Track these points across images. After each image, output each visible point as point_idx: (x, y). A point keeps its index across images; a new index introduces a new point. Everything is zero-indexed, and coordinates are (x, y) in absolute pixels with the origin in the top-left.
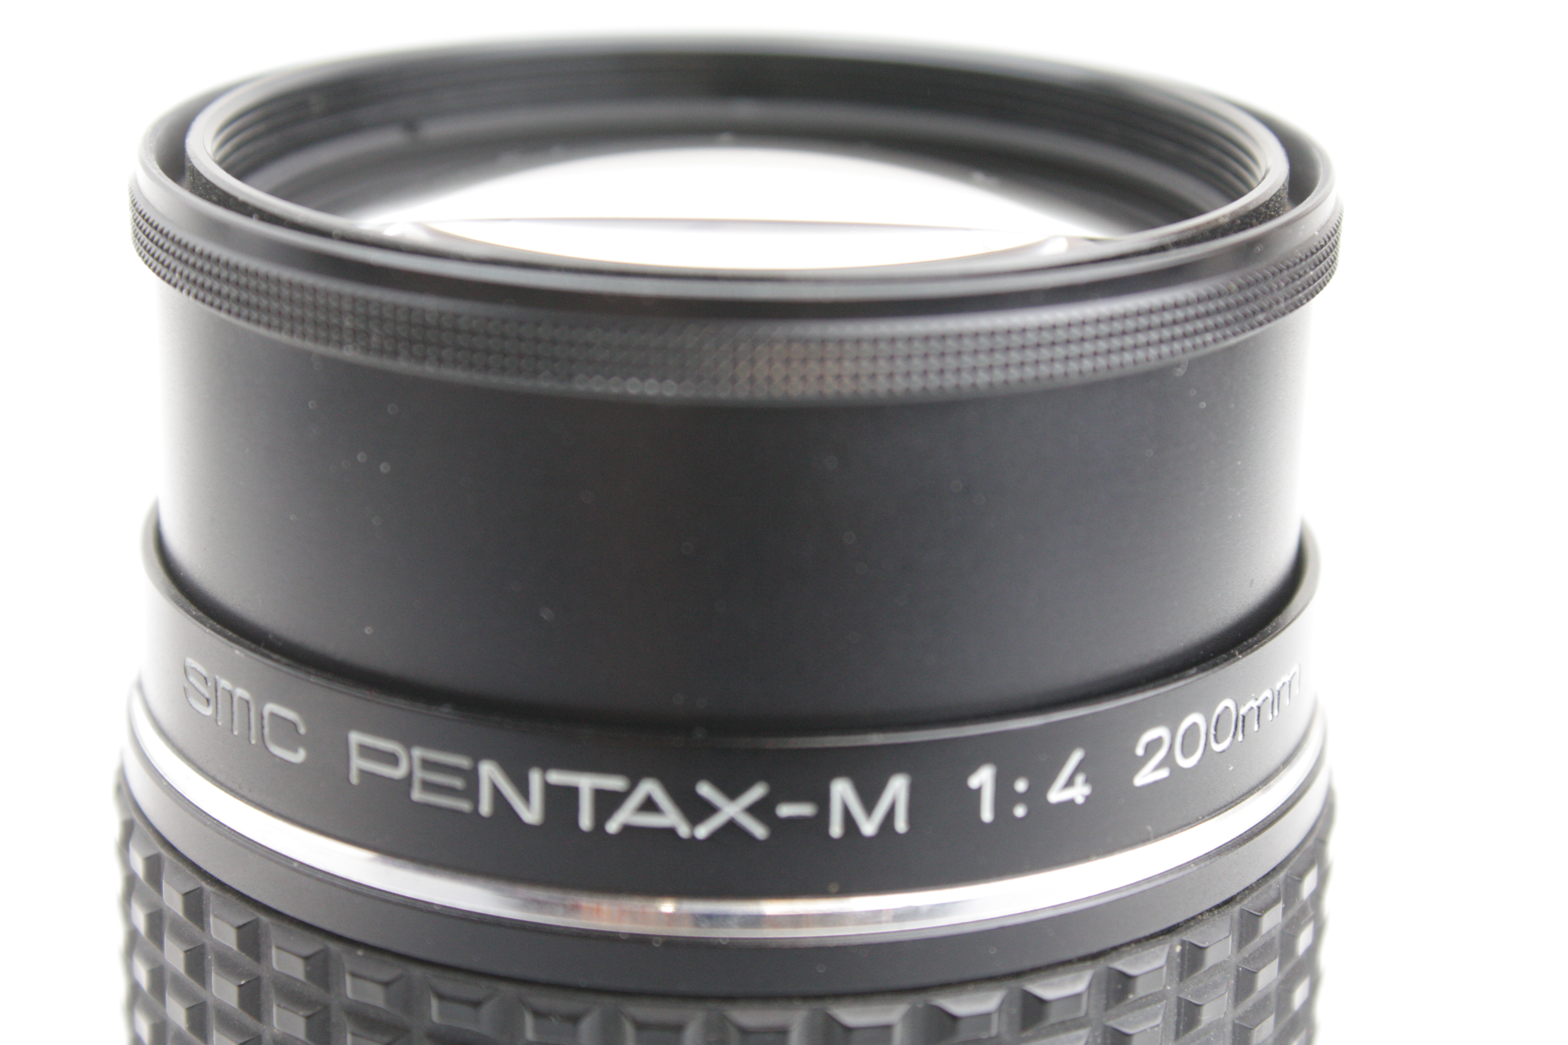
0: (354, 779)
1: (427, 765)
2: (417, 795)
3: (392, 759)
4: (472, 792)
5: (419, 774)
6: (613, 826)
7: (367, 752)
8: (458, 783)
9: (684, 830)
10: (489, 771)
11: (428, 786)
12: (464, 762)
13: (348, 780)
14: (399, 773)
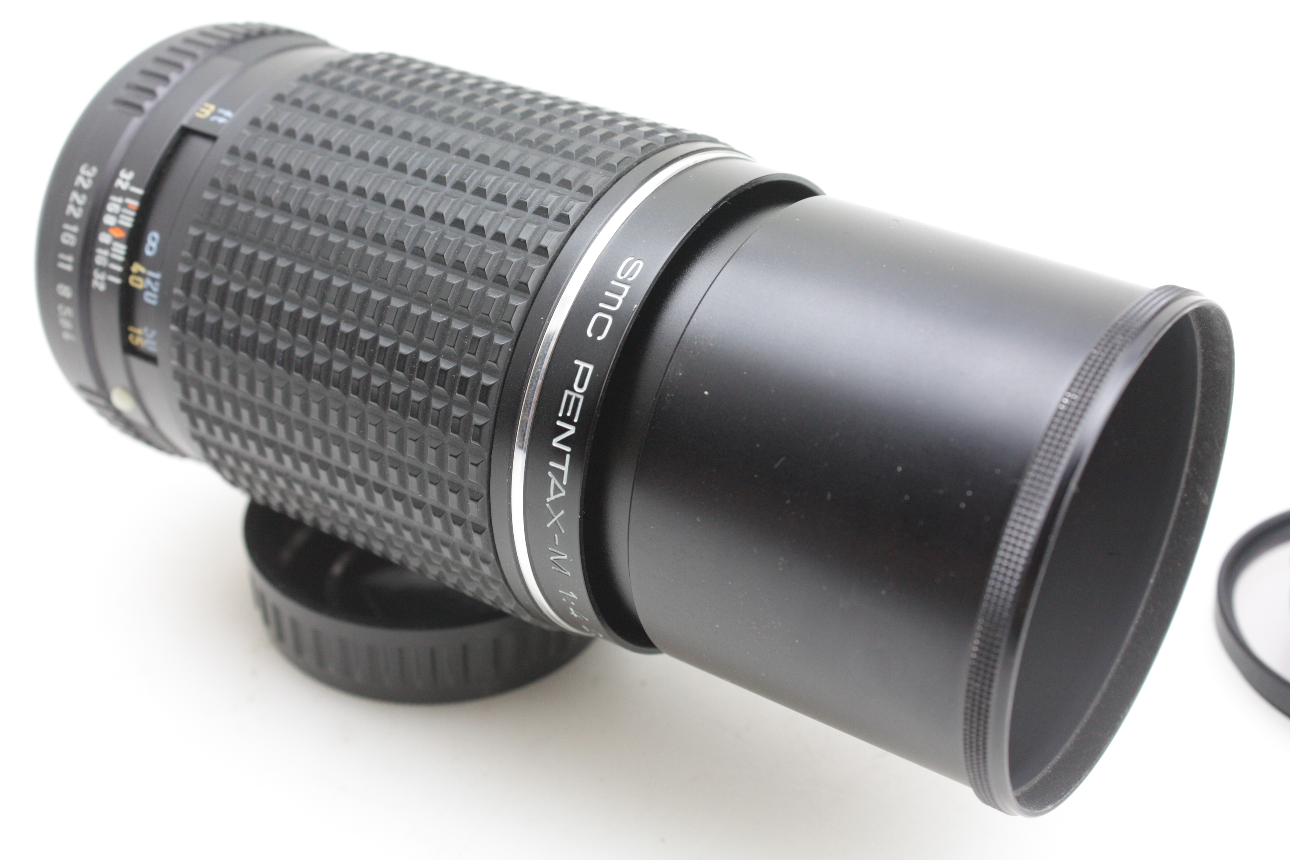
0: (577, 362)
1: (577, 400)
2: (567, 392)
3: (581, 385)
4: (565, 419)
5: (574, 395)
6: (550, 474)
7: (586, 371)
8: (569, 414)
9: (548, 500)
10: (572, 430)
11: (569, 398)
12: (576, 420)
13: (577, 359)
14: (576, 386)
